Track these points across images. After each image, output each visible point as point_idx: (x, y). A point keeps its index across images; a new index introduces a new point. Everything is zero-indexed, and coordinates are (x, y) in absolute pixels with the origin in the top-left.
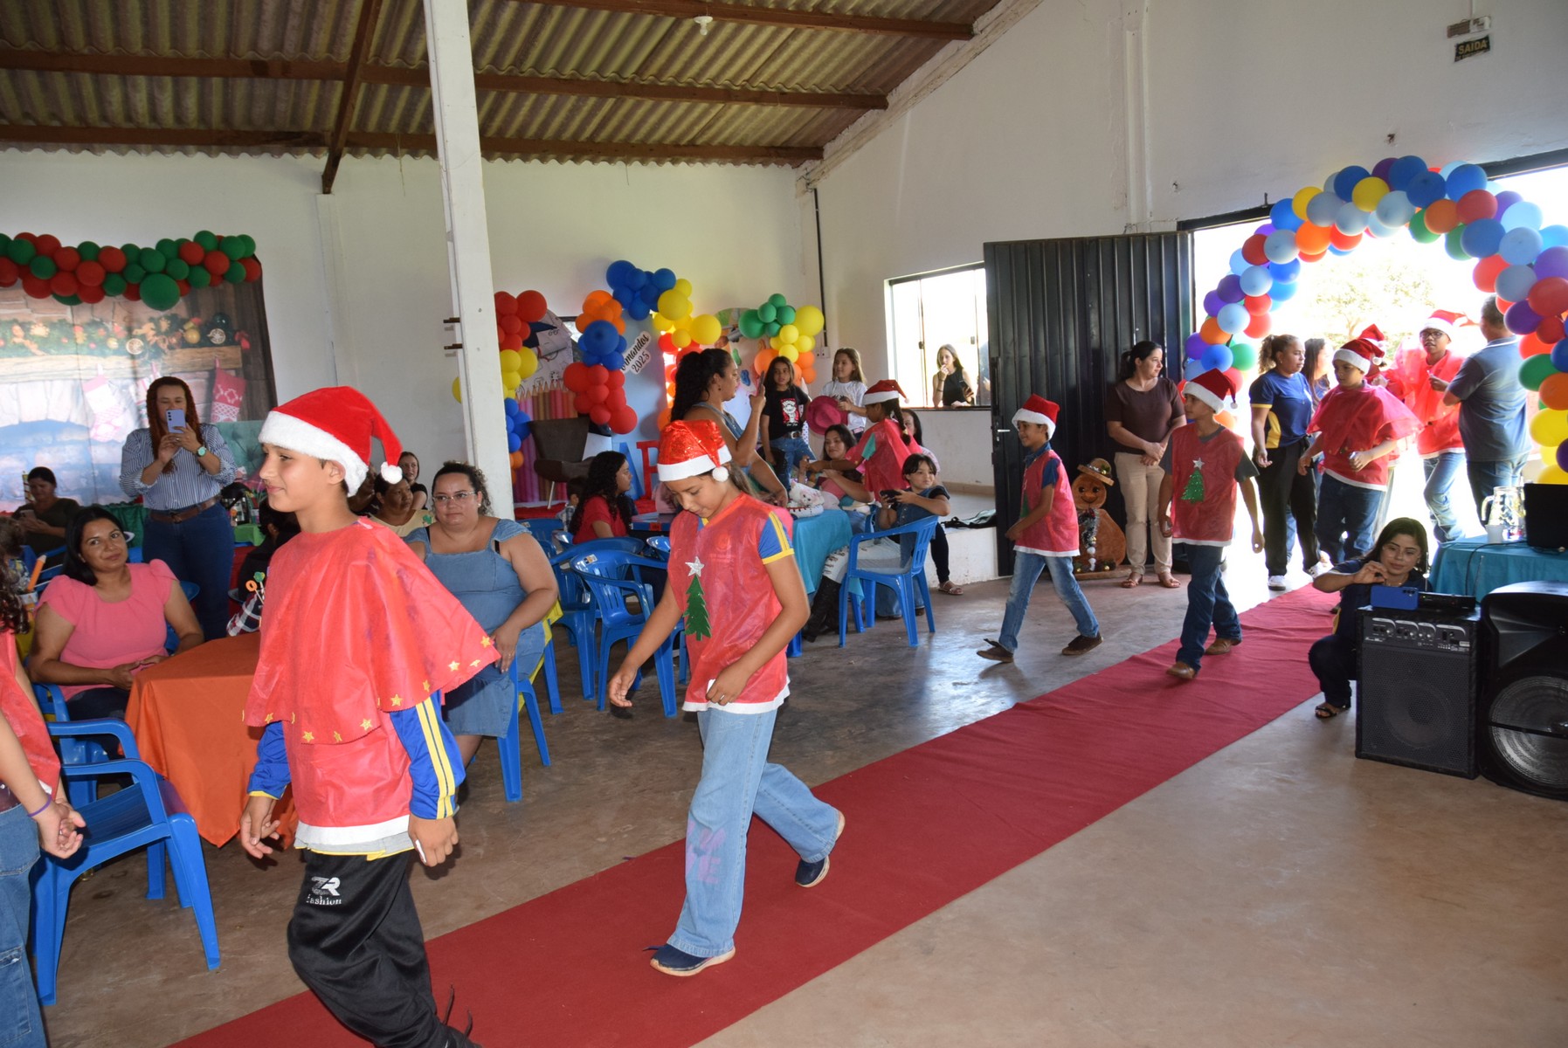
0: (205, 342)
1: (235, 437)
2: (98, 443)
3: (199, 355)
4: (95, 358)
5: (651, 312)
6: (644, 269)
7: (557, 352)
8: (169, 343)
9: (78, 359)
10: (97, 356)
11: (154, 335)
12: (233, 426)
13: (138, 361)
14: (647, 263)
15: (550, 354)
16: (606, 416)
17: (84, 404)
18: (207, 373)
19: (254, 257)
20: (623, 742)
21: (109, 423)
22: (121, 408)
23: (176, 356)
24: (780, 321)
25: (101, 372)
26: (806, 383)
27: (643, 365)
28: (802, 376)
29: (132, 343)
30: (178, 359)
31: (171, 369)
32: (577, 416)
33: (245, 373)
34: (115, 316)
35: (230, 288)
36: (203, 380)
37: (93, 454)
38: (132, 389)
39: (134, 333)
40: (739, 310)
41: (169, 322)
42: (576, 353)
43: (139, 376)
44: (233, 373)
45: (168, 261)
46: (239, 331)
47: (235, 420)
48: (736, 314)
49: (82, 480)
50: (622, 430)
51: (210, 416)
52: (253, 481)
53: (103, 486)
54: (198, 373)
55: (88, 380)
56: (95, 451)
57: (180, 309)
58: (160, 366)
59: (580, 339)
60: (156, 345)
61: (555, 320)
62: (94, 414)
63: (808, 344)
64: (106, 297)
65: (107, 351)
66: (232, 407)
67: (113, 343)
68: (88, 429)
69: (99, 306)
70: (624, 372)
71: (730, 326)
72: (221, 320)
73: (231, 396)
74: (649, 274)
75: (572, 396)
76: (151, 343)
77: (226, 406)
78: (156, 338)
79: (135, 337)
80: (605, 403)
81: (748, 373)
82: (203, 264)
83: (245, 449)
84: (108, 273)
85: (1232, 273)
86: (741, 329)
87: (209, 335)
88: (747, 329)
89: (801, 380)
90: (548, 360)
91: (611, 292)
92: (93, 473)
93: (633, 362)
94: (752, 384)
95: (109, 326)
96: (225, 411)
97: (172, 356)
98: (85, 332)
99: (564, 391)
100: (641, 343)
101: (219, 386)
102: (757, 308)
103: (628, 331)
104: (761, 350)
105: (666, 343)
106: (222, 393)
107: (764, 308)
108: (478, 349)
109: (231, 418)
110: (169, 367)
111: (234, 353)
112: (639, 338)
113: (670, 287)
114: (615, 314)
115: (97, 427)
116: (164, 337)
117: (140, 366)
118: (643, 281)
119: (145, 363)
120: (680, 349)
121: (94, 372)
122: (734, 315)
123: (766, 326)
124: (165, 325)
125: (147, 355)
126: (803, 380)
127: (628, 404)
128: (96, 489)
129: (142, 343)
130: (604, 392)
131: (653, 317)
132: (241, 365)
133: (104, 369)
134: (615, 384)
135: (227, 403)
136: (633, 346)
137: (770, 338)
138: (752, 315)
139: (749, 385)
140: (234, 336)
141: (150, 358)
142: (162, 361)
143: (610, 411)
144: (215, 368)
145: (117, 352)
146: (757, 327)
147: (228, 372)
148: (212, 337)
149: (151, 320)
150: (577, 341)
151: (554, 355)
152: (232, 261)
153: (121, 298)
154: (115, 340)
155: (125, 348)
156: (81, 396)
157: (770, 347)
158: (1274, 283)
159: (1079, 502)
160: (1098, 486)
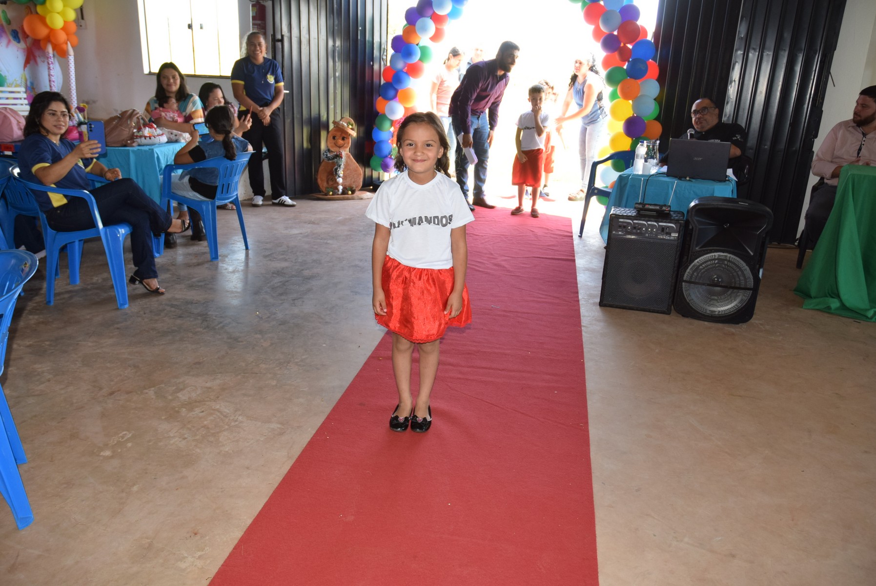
26: (73, 47)
28: (68, 40)
63: (72, 15)
81: (17, 32)
89: (67, 44)
94: (22, 42)
104: (27, 14)
137: (35, 6)
139: (19, 42)
157: (37, 13)
158: (453, 6)
159: (332, 147)
160: (345, 136)
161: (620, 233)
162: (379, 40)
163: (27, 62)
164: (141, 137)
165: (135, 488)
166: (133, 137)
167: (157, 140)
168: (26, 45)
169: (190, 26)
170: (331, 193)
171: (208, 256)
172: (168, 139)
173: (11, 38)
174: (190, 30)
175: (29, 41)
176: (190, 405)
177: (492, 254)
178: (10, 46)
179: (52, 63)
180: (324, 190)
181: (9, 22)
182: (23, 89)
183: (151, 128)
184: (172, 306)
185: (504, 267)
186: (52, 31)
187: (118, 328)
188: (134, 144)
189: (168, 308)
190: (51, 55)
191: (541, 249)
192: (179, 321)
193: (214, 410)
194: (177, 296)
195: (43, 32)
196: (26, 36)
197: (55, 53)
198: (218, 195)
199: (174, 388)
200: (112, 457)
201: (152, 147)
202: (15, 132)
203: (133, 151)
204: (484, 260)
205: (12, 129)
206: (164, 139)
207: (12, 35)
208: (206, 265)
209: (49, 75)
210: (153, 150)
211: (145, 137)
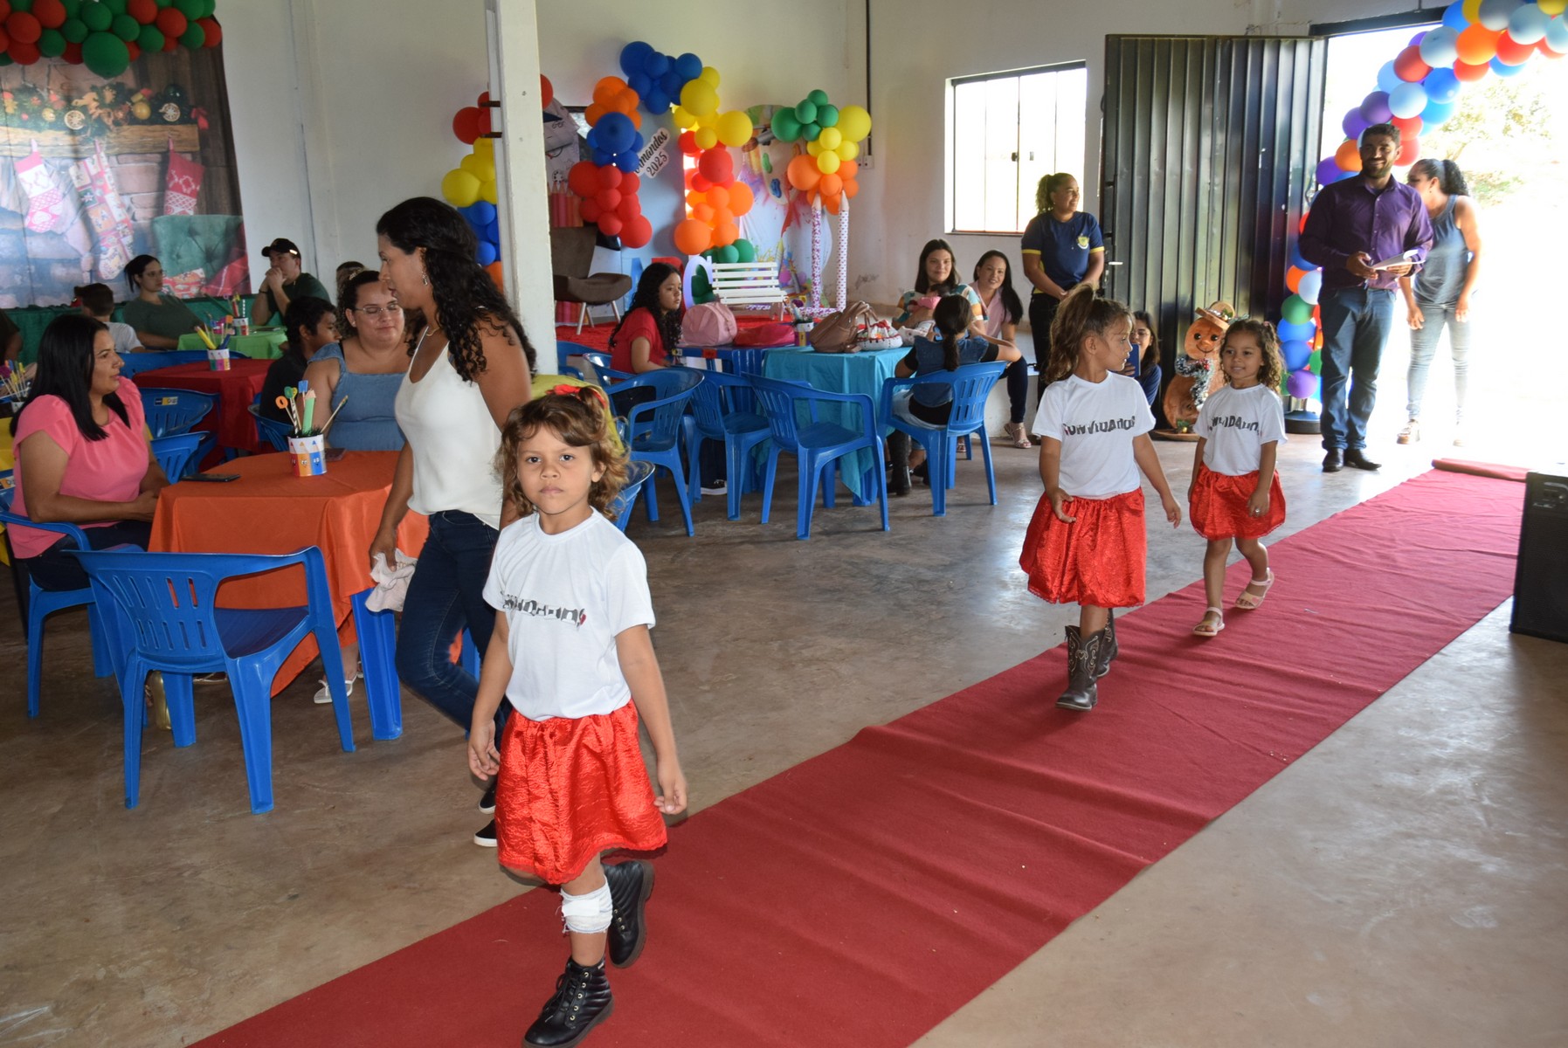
0: (156, 118)
1: (192, 233)
2: (33, 234)
3: (149, 134)
4: (28, 131)
5: (672, 105)
6: (666, 54)
7: (562, 147)
8: (115, 118)
9: (8, 133)
10: (31, 129)
11: (97, 108)
12: (189, 219)
13: (79, 138)
14: (670, 46)
15: (553, 150)
16: (618, 226)
17: (16, 184)
18: (158, 156)
19: (213, 18)
20: (698, 589)
21: (46, 210)
22: (60, 193)
23: (123, 134)
24: (820, 122)
25: (35, 148)
26: (848, 197)
27: (660, 168)
28: (843, 189)
29: (71, 116)
30: (125, 137)
31: (117, 149)
32: (582, 225)
33: (202, 157)
34: (51, 82)
35: (186, 55)
36: (155, 164)
37: (28, 246)
38: (72, 171)
39: (74, 103)
40: (772, 107)
41: (114, 92)
42: (583, 150)
43: (80, 155)
44: (189, 157)
45: (115, 17)
46: (196, 107)
47: (191, 213)
48: (769, 113)
49: (16, 276)
50: (633, 242)
51: (163, 207)
52: (212, 286)
53: (40, 285)
54: (148, 155)
55: (21, 158)
56: (31, 243)
57: (128, 78)
58: (105, 146)
59: (589, 134)
60: (99, 119)
61: (560, 111)
62: (28, 199)
63: (852, 151)
64: (42, 59)
65: (42, 124)
66: (188, 198)
67: (49, 115)
68: (22, 217)
69: (31, 69)
70: (638, 175)
71: (761, 125)
72: (175, 93)
73: (187, 184)
74: (671, 59)
75: (576, 201)
76: (94, 117)
77: (181, 196)
78: (99, 111)
79: (75, 108)
80: (616, 210)
81: (779, 183)
82: (155, 23)
83: (204, 250)
84: (44, 28)
85: (1379, 90)
86: (774, 130)
87: (161, 111)
88: (781, 129)
89: (841, 193)
90: (551, 157)
91: (626, 79)
92: (29, 269)
93: (648, 163)
94: (784, 196)
95: (45, 94)
96: (181, 202)
97: (118, 134)
98: (14, 100)
99: (569, 195)
100: (659, 141)
101: (173, 172)
102: (794, 105)
103: (644, 125)
104: (795, 156)
105: (687, 143)
106: (176, 180)
107: (802, 106)
108: (521, 139)
109: (188, 211)
110: (114, 147)
111: (189, 133)
112: (656, 135)
113: (695, 77)
114: (630, 105)
115: (33, 214)
116: (109, 110)
117: (81, 144)
118: (664, 67)
119: (86, 141)
120: (703, 151)
121: (28, 149)
122: (767, 113)
123: (804, 128)
124: (109, 96)
125: (89, 131)
126: (843, 192)
127: (643, 213)
128: (32, 288)
129: (83, 117)
130: (616, 198)
131: (673, 111)
132: (198, 148)
133: (39, 146)
134: (627, 189)
135: (182, 192)
136: (649, 145)
137: (807, 142)
138: (788, 114)
139: (779, 197)
140: (190, 113)
141: (93, 135)
142: (106, 139)
143: (621, 219)
144: (168, 151)
145: (53, 126)
146: (793, 128)
147: (184, 155)
148: (164, 113)
149: (93, 88)
150: (585, 136)
151: (558, 152)
152: (188, 21)
153: (57, 60)
154: (52, 111)
155: (63, 120)
156: (13, 177)
157: (807, 153)
158: (1429, 102)
159: (1193, 352)
160: (1216, 333)
161: (1546, 506)
162: (1300, 166)
163: (787, 224)
164: (865, 339)
165: (716, 718)
166: (855, 340)
167: (886, 343)
168: (789, 200)
169: (1015, 157)
170: (1185, 429)
171: (931, 511)
172: (903, 341)
173: (770, 191)
174: (1016, 162)
175: (793, 193)
176: (809, 662)
177: (1393, 540)
178: (768, 202)
179: (819, 224)
180: (1173, 423)
181: (770, 170)
182: (775, 265)
183: (881, 327)
184: (852, 564)
185: (1394, 561)
186: (823, 176)
187: (775, 580)
188: (854, 350)
189: (844, 566)
190: (819, 212)
191: (1502, 539)
192: (848, 581)
193: (832, 670)
194: (864, 554)
195: (811, 179)
196: (791, 187)
197: (825, 207)
198: (952, 422)
199: (801, 644)
200: (708, 691)
201: (878, 353)
202: (720, 334)
203: (848, 359)
204: (1369, 548)
205: (718, 330)
206: (898, 342)
207: (772, 187)
208: (924, 521)
209: (814, 241)
210: (874, 357)
211: (871, 340)
